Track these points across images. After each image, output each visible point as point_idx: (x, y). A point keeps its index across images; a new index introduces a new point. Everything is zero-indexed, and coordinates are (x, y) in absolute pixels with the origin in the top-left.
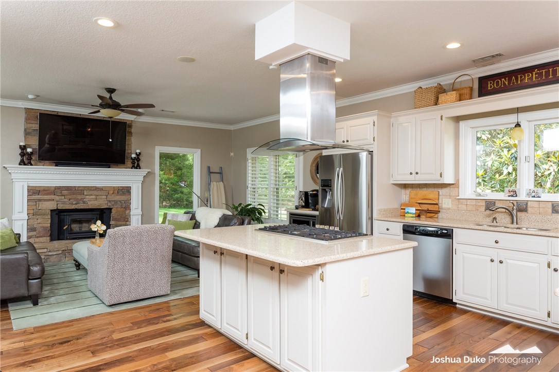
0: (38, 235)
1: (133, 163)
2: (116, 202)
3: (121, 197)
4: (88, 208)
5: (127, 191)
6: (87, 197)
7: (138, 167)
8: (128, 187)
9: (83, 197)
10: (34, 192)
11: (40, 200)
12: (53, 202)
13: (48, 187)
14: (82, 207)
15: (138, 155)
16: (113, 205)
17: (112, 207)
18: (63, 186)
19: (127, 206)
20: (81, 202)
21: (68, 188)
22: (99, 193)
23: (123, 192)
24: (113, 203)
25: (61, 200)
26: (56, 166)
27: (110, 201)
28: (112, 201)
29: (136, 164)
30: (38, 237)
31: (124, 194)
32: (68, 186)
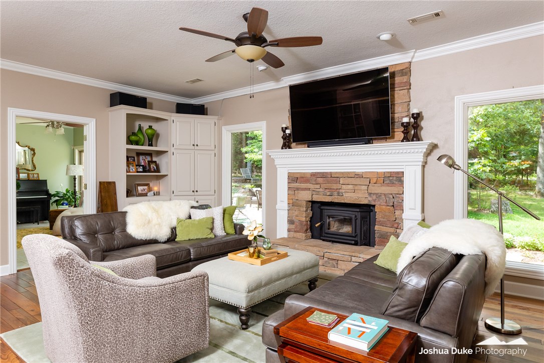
0: (296, 230)
1: (406, 132)
2: (378, 196)
3: (388, 188)
4: (343, 202)
5: (397, 178)
6: (344, 186)
7: (417, 138)
8: (398, 173)
9: (339, 186)
10: (293, 179)
11: (298, 189)
12: (308, 192)
13: (304, 173)
14: (336, 201)
15: (417, 117)
16: (375, 201)
17: (373, 203)
18: (318, 173)
19: (397, 205)
20: (335, 193)
21: (323, 175)
22: (357, 181)
23: (390, 180)
24: (374, 197)
25: (316, 190)
26: (308, 147)
27: (370, 194)
28: (374, 194)
29: (412, 131)
30: (295, 232)
31: (392, 184)
32: (324, 172)
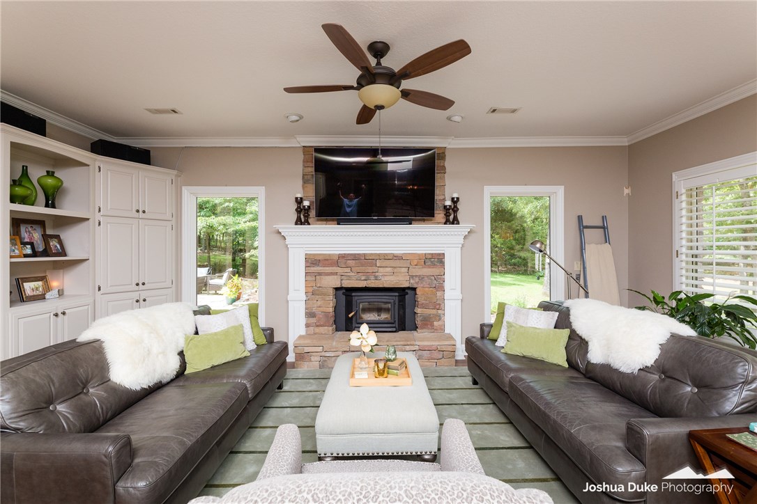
0: (318, 324)
1: (447, 215)
2: (421, 278)
3: (429, 269)
4: (381, 286)
5: (437, 260)
6: (381, 269)
7: (456, 221)
8: (439, 254)
9: (375, 269)
10: (313, 261)
11: (320, 274)
12: (336, 276)
13: (329, 255)
14: (373, 286)
15: (455, 201)
16: (417, 283)
17: (415, 286)
18: (349, 254)
19: (438, 285)
20: (372, 278)
21: (355, 257)
22: (397, 263)
23: (432, 262)
24: (417, 280)
25: (346, 274)
26: (338, 224)
27: (412, 277)
28: (416, 276)
29: (451, 215)
30: (317, 326)
31: (433, 265)
32: (355, 254)
